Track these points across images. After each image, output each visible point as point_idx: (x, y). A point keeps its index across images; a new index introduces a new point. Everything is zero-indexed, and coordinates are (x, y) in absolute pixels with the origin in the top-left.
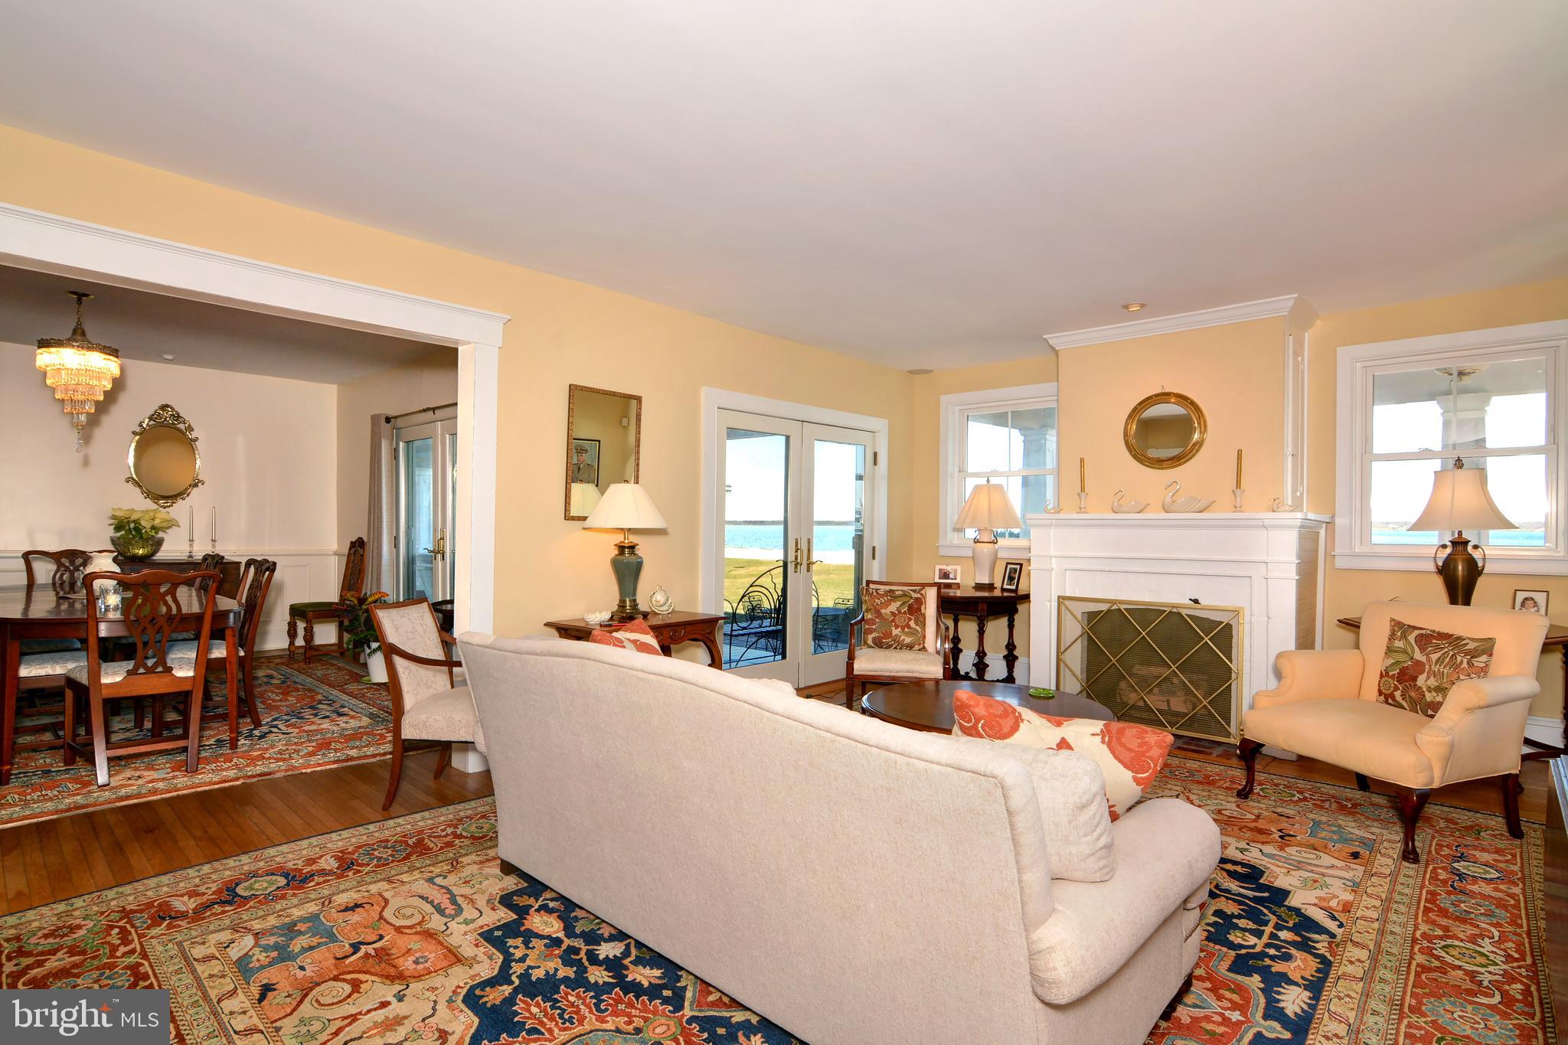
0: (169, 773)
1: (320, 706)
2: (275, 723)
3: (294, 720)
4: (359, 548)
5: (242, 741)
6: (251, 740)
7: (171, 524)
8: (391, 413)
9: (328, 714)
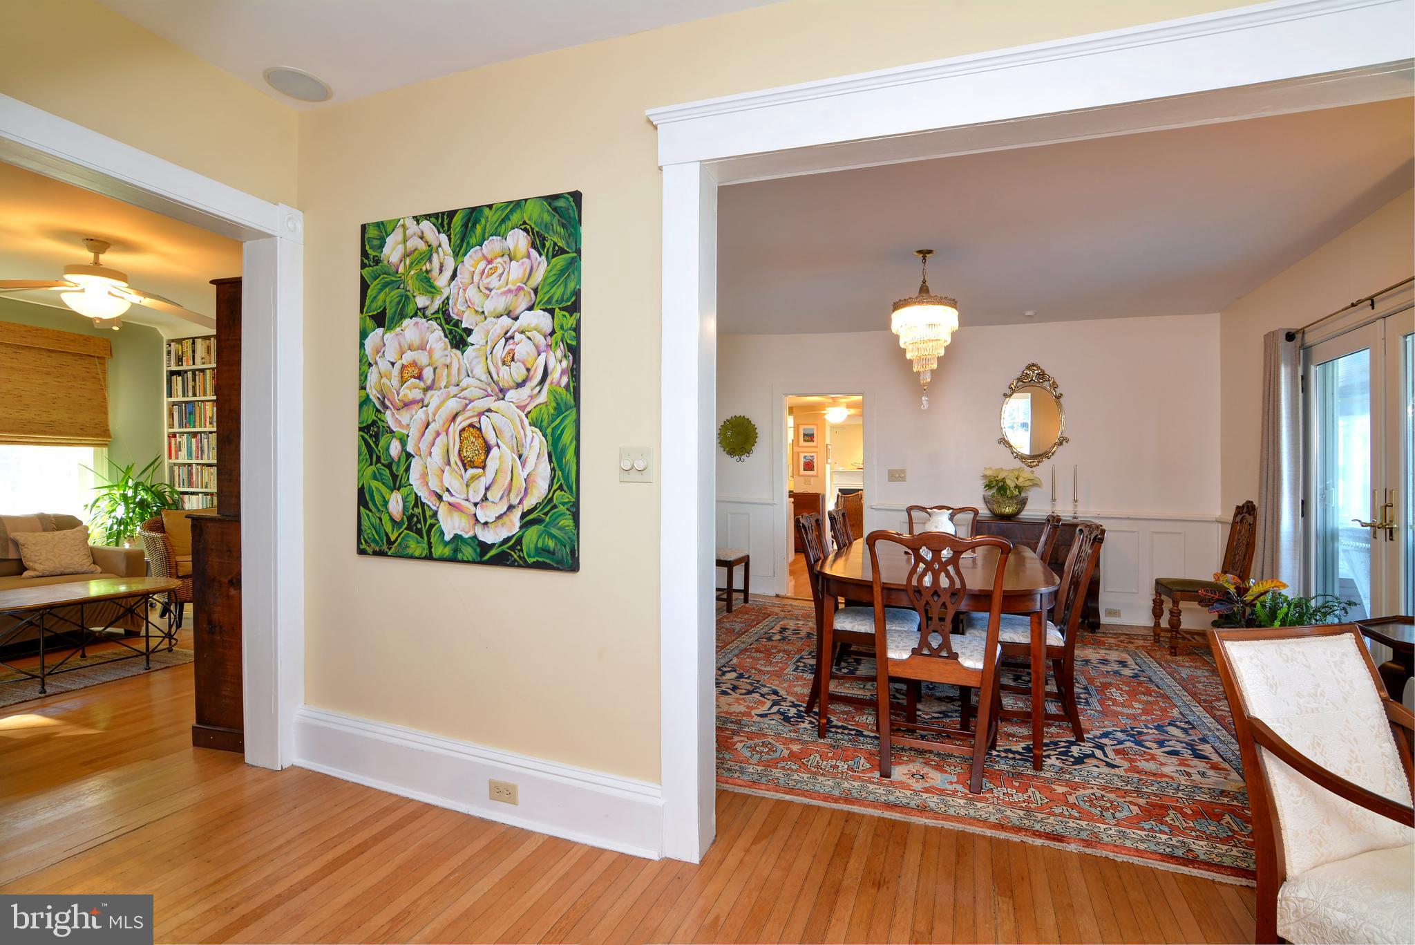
0: (951, 783)
1: (1172, 730)
2: (1104, 741)
3: (1128, 744)
4: (1247, 515)
5: (1053, 760)
6: (1064, 761)
7: (1036, 484)
8: (1294, 325)
9: (1179, 747)
